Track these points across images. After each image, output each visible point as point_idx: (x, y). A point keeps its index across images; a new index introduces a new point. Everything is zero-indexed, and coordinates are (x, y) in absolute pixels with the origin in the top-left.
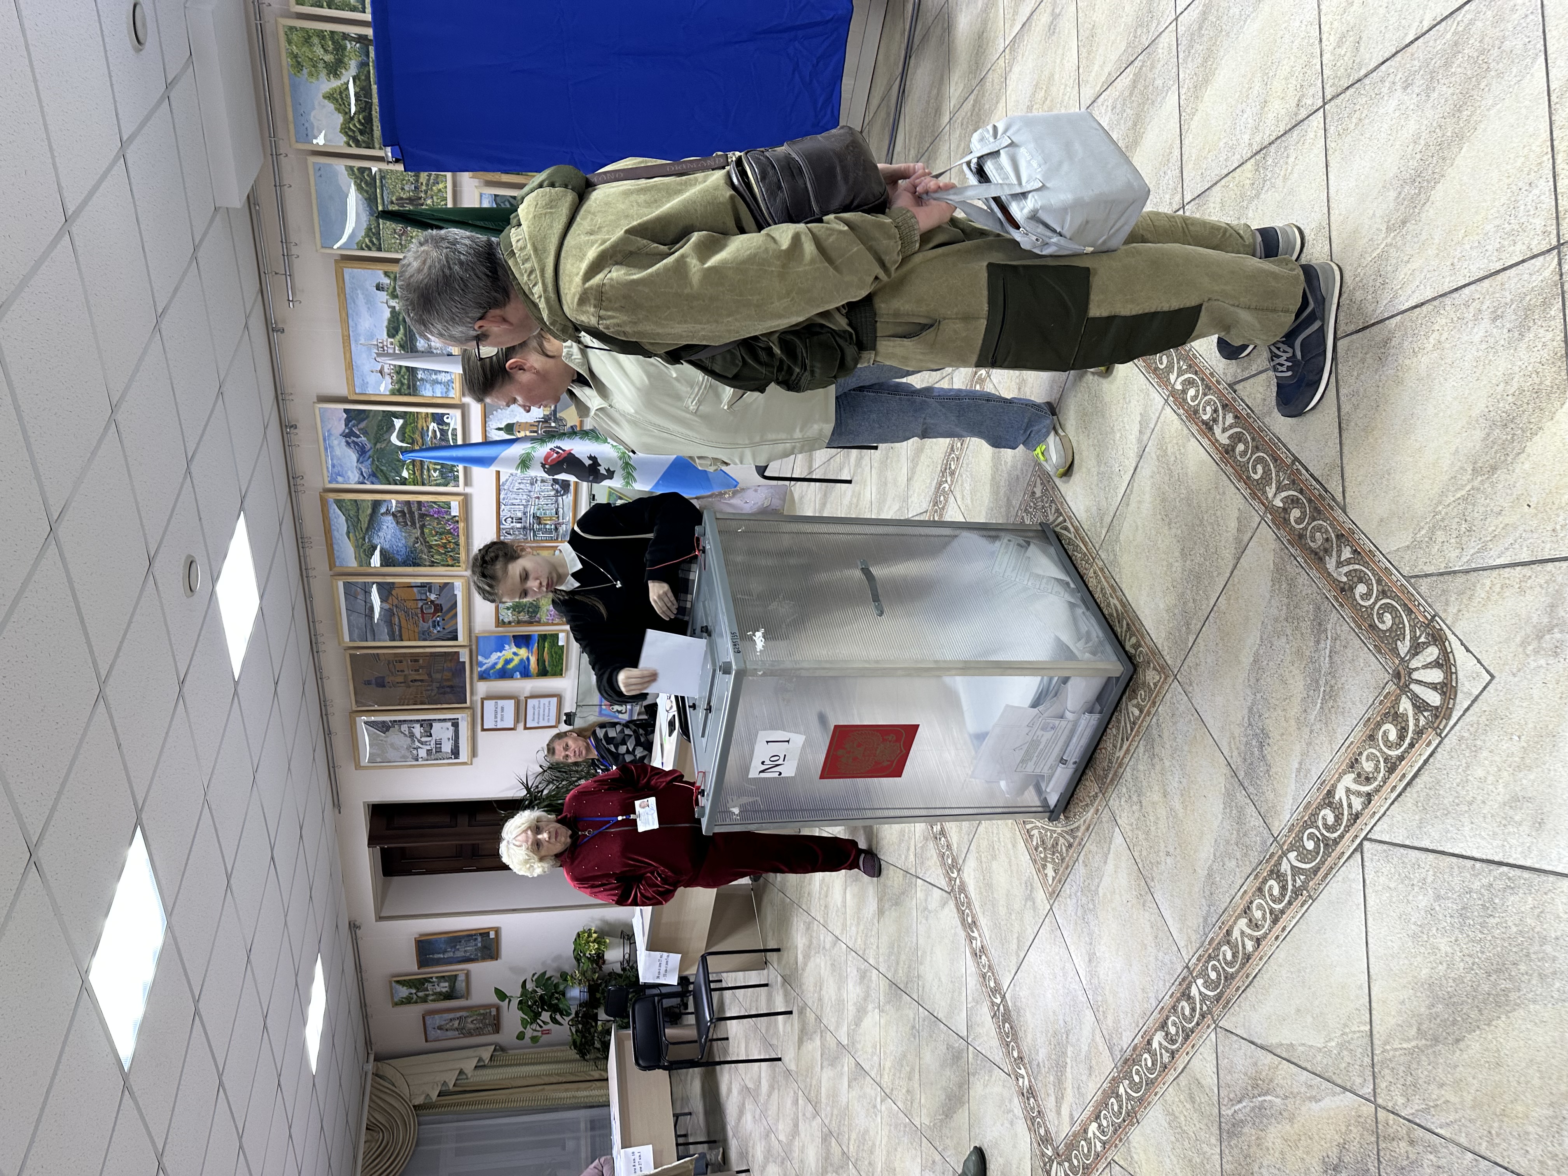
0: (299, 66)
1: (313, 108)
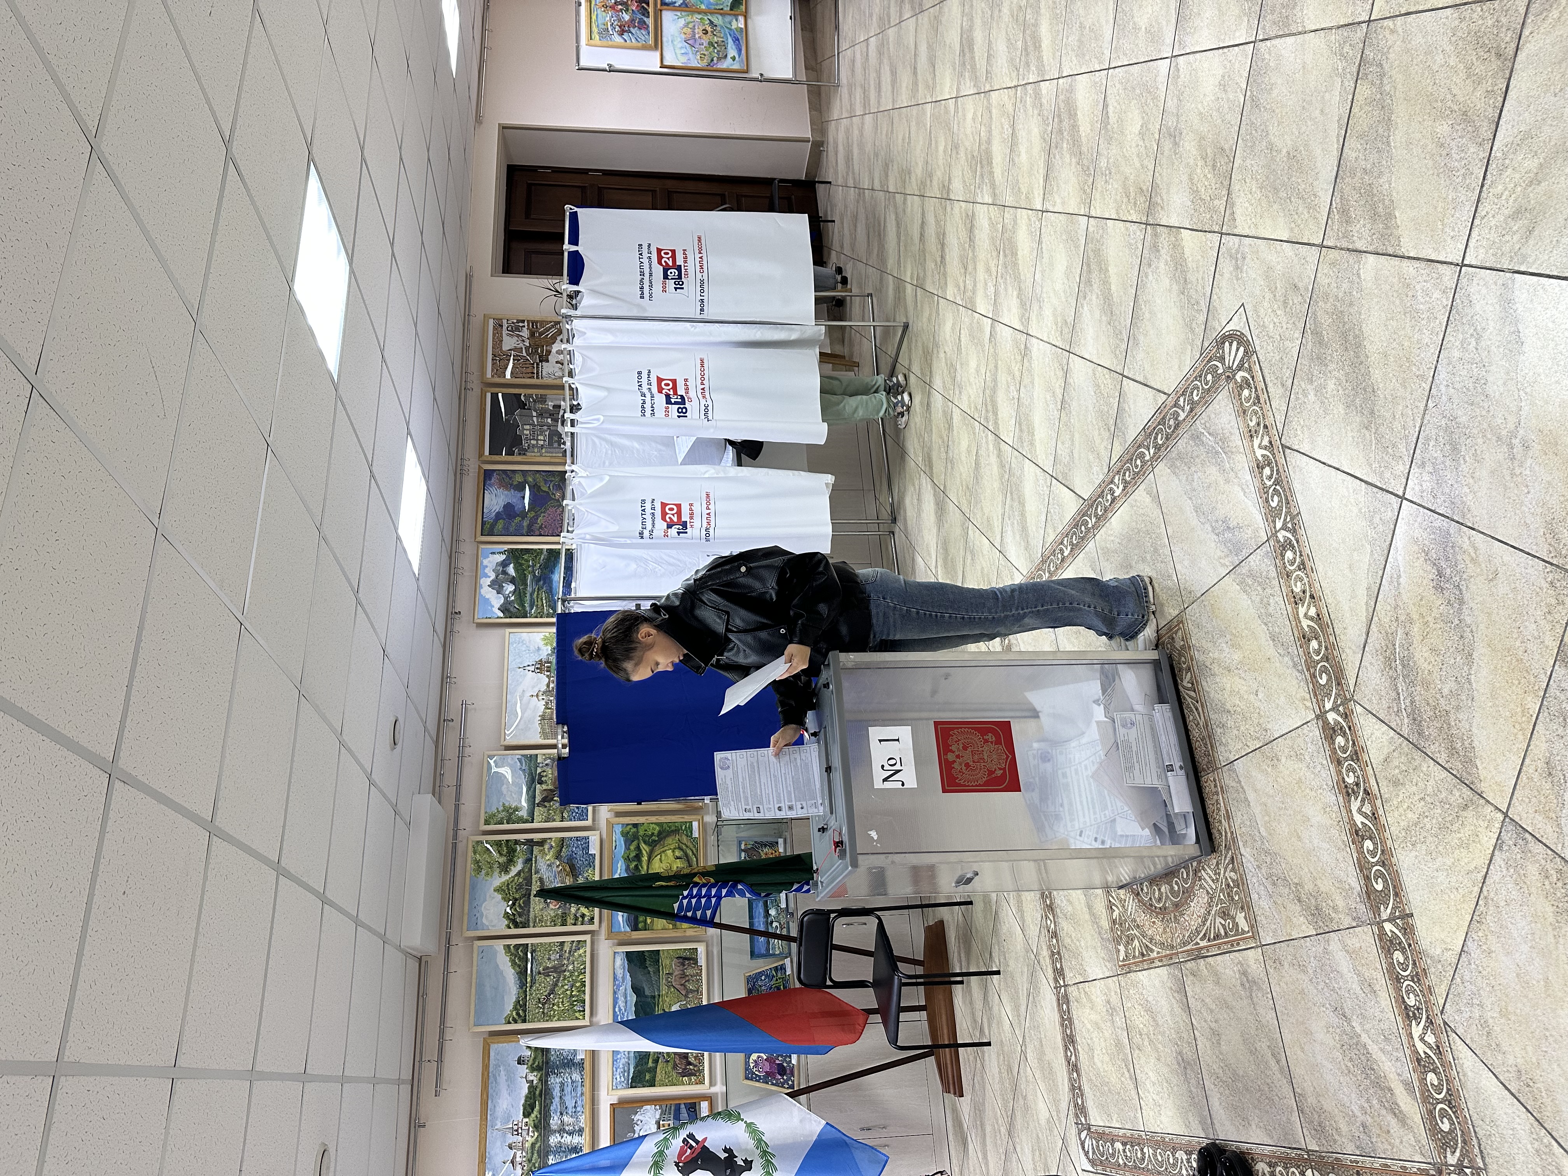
0: (479, 869)
1: (485, 900)
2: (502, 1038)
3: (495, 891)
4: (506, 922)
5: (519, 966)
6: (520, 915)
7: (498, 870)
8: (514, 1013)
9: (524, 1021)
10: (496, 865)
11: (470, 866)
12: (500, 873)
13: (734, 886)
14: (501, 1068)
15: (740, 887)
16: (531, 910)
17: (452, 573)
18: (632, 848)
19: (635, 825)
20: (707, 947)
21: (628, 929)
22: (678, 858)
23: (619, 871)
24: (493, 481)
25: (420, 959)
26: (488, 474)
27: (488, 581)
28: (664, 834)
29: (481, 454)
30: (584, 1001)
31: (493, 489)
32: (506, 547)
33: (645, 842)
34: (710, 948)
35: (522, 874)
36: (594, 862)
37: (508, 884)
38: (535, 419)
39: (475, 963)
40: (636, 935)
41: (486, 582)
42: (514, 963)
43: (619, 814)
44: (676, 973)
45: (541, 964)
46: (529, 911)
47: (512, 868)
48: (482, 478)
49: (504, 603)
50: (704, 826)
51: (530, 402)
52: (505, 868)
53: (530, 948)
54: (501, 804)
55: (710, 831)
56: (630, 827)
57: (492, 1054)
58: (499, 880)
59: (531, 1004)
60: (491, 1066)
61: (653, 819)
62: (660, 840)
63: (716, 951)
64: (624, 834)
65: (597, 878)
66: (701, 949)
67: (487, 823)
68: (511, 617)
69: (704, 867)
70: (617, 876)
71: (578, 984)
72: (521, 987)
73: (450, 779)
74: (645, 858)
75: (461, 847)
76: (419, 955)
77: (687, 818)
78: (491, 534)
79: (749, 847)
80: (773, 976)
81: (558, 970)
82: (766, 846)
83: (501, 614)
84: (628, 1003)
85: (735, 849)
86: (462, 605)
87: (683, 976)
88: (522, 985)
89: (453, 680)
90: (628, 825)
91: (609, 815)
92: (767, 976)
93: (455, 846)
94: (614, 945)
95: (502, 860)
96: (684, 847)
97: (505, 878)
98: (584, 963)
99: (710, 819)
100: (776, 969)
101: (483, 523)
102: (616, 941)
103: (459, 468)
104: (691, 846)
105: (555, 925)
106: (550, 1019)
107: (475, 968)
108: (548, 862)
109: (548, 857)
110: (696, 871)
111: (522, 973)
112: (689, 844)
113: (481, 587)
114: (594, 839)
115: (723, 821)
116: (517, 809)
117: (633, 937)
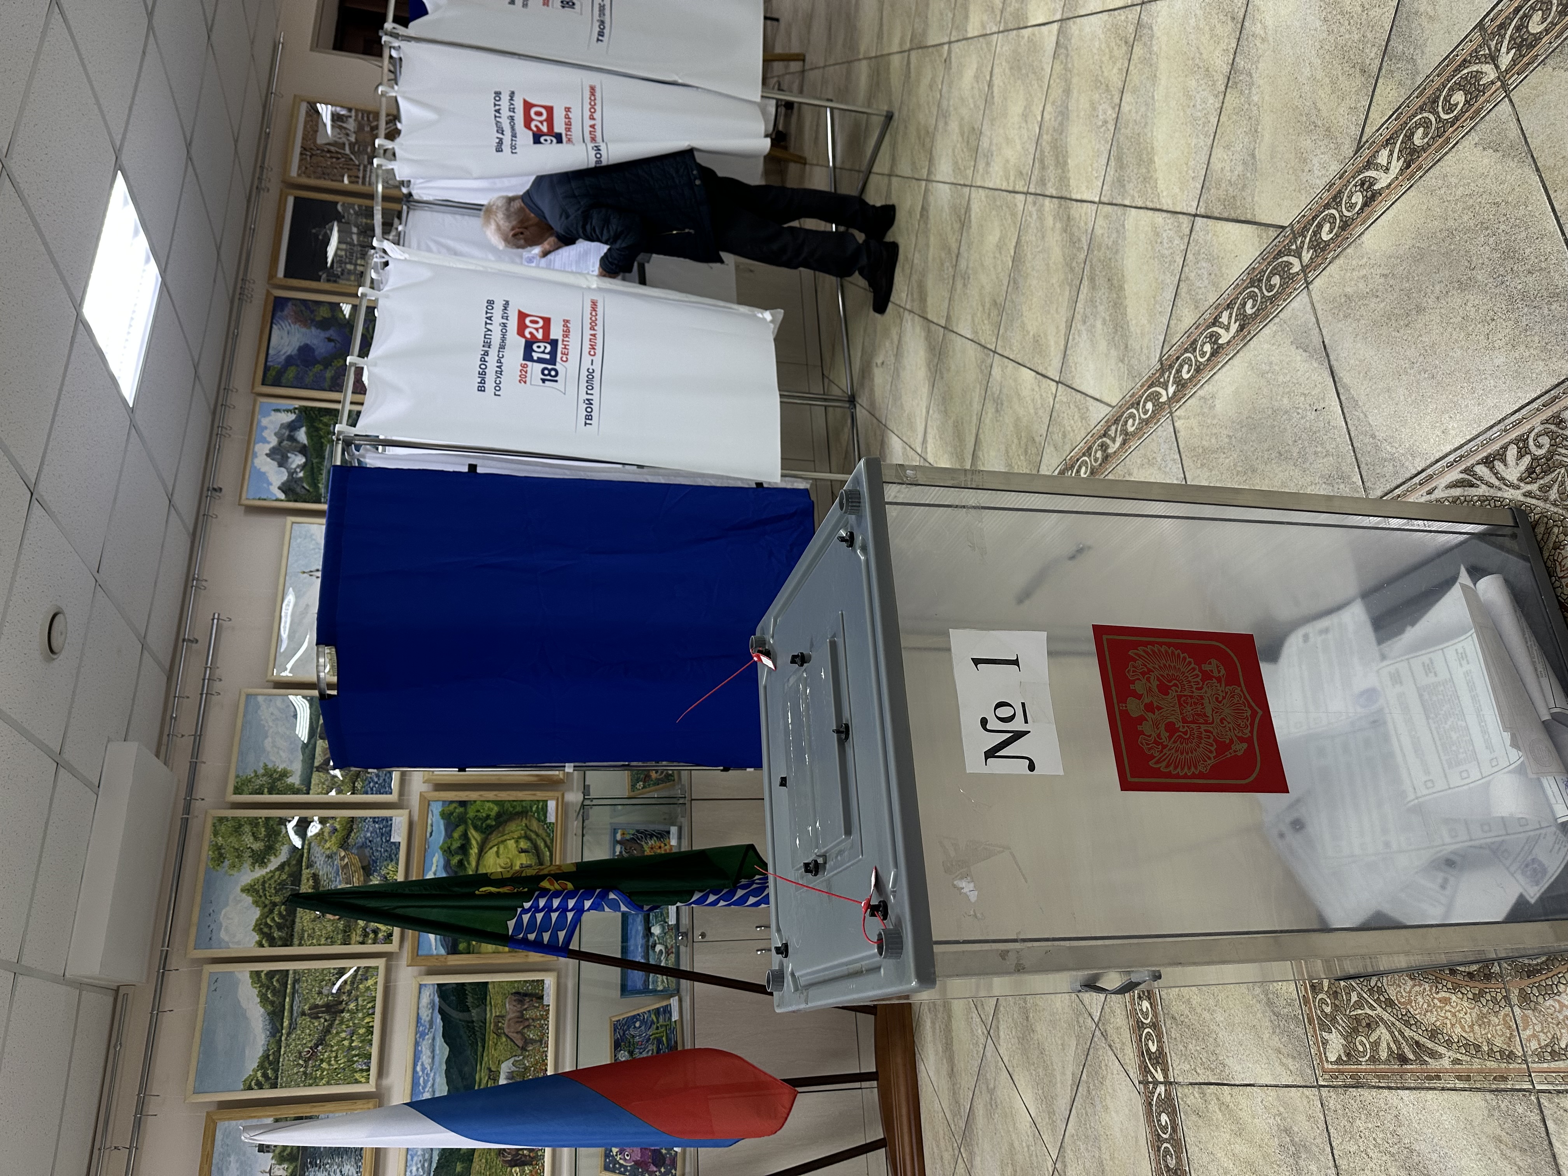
0: (220, 858)
1: (226, 905)
2: (236, 1112)
3: (243, 891)
4: (257, 938)
5: (272, 1003)
6: (280, 927)
7: (250, 861)
8: (259, 1074)
9: (274, 1086)
10: (247, 854)
11: (206, 853)
12: (253, 864)
13: (603, 896)
14: (232, 1158)
15: (612, 896)
16: (298, 920)
17: (215, 432)
18: (456, 835)
19: (463, 804)
20: (559, 978)
21: (442, 951)
22: (523, 851)
23: (434, 869)
24: (285, 312)
25: (117, 990)
26: (279, 304)
27: (267, 448)
28: (505, 817)
29: (272, 275)
30: (369, 1056)
31: (285, 325)
32: (297, 404)
33: (476, 828)
34: (563, 980)
35: (287, 868)
36: (397, 854)
37: (264, 882)
38: (355, 237)
39: (202, 1000)
40: (455, 960)
41: (262, 449)
42: (264, 999)
43: (440, 787)
44: (512, 1015)
45: (306, 1000)
46: (293, 922)
47: (272, 858)
48: (270, 308)
49: (288, 481)
50: (564, 807)
51: (349, 213)
52: (260, 859)
53: (291, 976)
54: (262, 765)
55: (572, 814)
56: (454, 805)
57: (219, 1135)
58: (250, 875)
59: (287, 1060)
60: (216, 1155)
61: (491, 795)
62: (497, 827)
63: (571, 984)
64: (446, 816)
65: (400, 878)
66: (550, 981)
67: (238, 791)
68: (296, 501)
69: (559, 867)
70: (430, 876)
71: (362, 1031)
72: (273, 1035)
73: (186, 726)
74: (474, 851)
75: (195, 825)
76: (114, 985)
77: (540, 795)
78: (277, 383)
79: (628, 837)
80: (653, 1022)
81: (334, 1008)
82: (651, 836)
83: (282, 496)
84: (437, 1058)
85: (606, 839)
86: (226, 479)
87: (521, 1018)
88: (275, 1031)
89: (204, 583)
90: (452, 802)
91: (424, 788)
92: (643, 1022)
93: (185, 823)
94: (420, 975)
95: (257, 846)
96: (533, 836)
97: (260, 873)
98: (374, 999)
99: (574, 797)
100: (657, 1012)
101: (267, 369)
102: (423, 968)
103: (238, 291)
104: (544, 835)
105: (333, 943)
106: (315, 1083)
107: (202, 1006)
108: (328, 852)
109: (328, 845)
110: (545, 872)
111: (275, 1015)
112: (541, 832)
113: (255, 455)
114: (400, 821)
115: (592, 800)
116: (285, 774)
117: (450, 963)
